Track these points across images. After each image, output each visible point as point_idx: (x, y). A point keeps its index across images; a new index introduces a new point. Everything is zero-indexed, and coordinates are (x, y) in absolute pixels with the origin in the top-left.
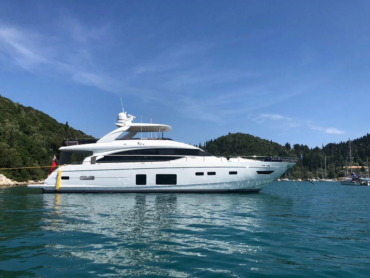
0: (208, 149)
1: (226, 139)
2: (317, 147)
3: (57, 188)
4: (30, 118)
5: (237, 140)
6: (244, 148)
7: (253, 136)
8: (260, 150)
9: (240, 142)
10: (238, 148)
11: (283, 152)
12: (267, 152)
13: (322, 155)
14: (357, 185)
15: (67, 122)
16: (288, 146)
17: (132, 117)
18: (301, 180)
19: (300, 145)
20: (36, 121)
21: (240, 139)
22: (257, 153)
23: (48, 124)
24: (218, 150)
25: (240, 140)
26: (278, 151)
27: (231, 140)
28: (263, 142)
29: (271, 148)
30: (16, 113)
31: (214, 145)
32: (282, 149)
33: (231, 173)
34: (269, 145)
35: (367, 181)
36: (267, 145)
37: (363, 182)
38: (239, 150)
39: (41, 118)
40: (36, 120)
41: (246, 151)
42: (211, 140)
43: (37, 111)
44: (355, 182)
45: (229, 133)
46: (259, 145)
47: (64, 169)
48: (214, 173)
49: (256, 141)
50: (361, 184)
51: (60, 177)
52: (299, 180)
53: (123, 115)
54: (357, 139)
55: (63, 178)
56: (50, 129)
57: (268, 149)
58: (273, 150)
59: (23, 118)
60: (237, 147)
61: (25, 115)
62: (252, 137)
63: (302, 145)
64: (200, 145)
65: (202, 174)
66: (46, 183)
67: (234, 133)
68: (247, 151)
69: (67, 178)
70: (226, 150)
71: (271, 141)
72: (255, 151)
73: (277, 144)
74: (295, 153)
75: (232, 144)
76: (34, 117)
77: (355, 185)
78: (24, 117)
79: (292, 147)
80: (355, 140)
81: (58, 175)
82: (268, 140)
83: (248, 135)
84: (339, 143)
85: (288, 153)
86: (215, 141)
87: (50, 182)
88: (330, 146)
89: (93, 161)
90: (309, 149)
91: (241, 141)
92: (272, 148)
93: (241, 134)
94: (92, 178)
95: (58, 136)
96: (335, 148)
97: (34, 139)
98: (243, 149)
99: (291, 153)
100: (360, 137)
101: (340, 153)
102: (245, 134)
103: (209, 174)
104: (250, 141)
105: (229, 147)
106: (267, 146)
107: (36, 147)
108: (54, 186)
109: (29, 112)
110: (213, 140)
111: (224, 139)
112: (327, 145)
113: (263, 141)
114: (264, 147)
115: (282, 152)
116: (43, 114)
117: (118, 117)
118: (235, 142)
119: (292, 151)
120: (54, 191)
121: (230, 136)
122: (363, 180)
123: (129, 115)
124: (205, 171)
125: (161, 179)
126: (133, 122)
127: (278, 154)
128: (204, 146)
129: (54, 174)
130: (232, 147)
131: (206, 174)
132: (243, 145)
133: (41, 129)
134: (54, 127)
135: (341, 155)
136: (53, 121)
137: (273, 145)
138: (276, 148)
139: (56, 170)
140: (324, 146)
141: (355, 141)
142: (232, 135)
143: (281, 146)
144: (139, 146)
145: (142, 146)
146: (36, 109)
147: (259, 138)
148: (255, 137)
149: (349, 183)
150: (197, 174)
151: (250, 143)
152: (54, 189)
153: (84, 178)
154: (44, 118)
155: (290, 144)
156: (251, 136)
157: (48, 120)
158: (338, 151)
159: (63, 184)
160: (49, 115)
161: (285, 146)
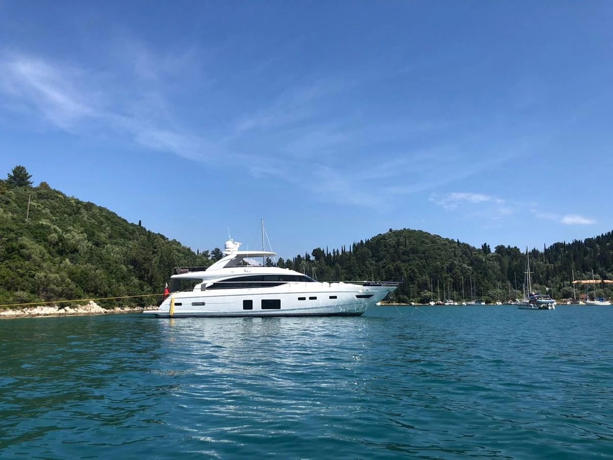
0: (356, 256)
1: (385, 239)
2: (535, 249)
3: (171, 314)
4: (94, 221)
5: (401, 241)
6: (413, 253)
7: (429, 234)
8: (440, 255)
9: (407, 244)
10: (403, 254)
11: (477, 259)
12: (450, 260)
13: (542, 262)
14: (534, 309)
15: (140, 222)
16: (486, 248)
17: (238, 244)
18: (500, 303)
19: (506, 247)
20: (101, 225)
21: (407, 239)
22: (434, 260)
23: (118, 227)
24: (372, 257)
25: (407, 241)
26: (469, 258)
27: (392, 241)
28: (445, 244)
29: (457, 253)
30: (75, 214)
31: (366, 249)
32: (475, 254)
33: (331, 297)
34: (455, 248)
35: (547, 303)
36: (450, 248)
37: (542, 306)
38: (405, 257)
39: (107, 219)
40: (102, 223)
41: (416, 258)
42: (362, 241)
43: (101, 209)
44: (532, 305)
45: (391, 229)
46: (439, 249)
47: (176, 296)
48: (315, 298)
49: (433, 242)
50: (540, 308)
51: (173, 304)
52: (497, 303)
53: (230, 244)
54: (602, 235)
55: (176, 304)
56: (122, 235)
57: (453, 254)
58: (461, 256)
59: (85, 222)
60: (402, 251)
61: (87, 216)
62: (427, 235)
63: (509, 246)
64: (343, 249)
65: (304, 299)
66: (161, 309)
67: (399, 230)
68: (418, 259)
69: (180, 304)
70: (384, 256)
71: (458, 241)
72: (431, 257)
73: (468, 245)
74: (496, 260)
75: (394, 247)
76: (98, 218)
77: (532, 309)
78: (86, 219)
79: (493, 250)
80: (598, 237)
81: (171, 302)
82: (453, 240)
83: (420, 231)
84: (571, 243)
85: (484, 260)
86: (368, 242)
87: (164, 308)
88: (557, 247)
89: (204, 288)
90: (521, 252)
91: (409, 243)
92: (459, 253)
93: (409, 231)
94: (203, 304)
95: (140, 248)
96: (564, 251)
97: (109, 253)
98: (411, 255)
99: (490, 260)
100: (607, 232)
101: (572, 258)
102: (415, 230)
103: (311, 298)
104: (423, 242)
105: (390, 251)
106: (451, 250)
107: (115, 265)
108: (168, 311)
109: (90, 211)
110: (364, 242)
111: (381, 239)
112: (551, 246)
113: (445, 242)
114: (446, 251)
115: (474, 258)
116: (108, 212)
117: (225, 245)
118: (398, 244)
119: (492, 257)
120: (169, 317)
121: (392, 235)
122: (542, 303)
123: (235, 243)
124: (307, 296)
125: (266, 304)
126: (239, 250)
127: (468, 262)
128: (349, 250)
129: (167, 301)
130: (394, 253)
131: (307, 299)
132: (411, 249)
133: (110, 237)
134: (126, 232)
135: (574, 263)
136: (123, 223)
137: (461, 248)
138: (465, 253)
139: (170, 297)
140: (547, 248)
141: (598, 239)
142: (394, 233)
143: (474, 248)
144: (246, 273)
145: (248, 273)
146: (98, 205)
147: (438, 236)
148: (433, 234)
149: (525, 307)
150: (300, 299)
151: (424, 244)
152: (168, 315)
153: (194, 304)
154: (111, 217)
155: (489, 246)
156: (426, 233)
157: (117, 222)
158: (568, 256)
159: (176, 310)
160: (116, 213)
161: (481, 248)
